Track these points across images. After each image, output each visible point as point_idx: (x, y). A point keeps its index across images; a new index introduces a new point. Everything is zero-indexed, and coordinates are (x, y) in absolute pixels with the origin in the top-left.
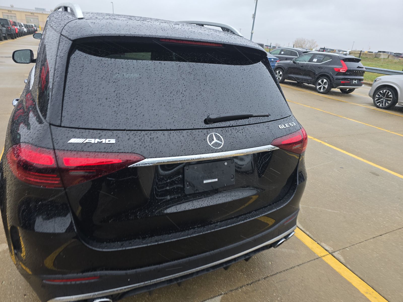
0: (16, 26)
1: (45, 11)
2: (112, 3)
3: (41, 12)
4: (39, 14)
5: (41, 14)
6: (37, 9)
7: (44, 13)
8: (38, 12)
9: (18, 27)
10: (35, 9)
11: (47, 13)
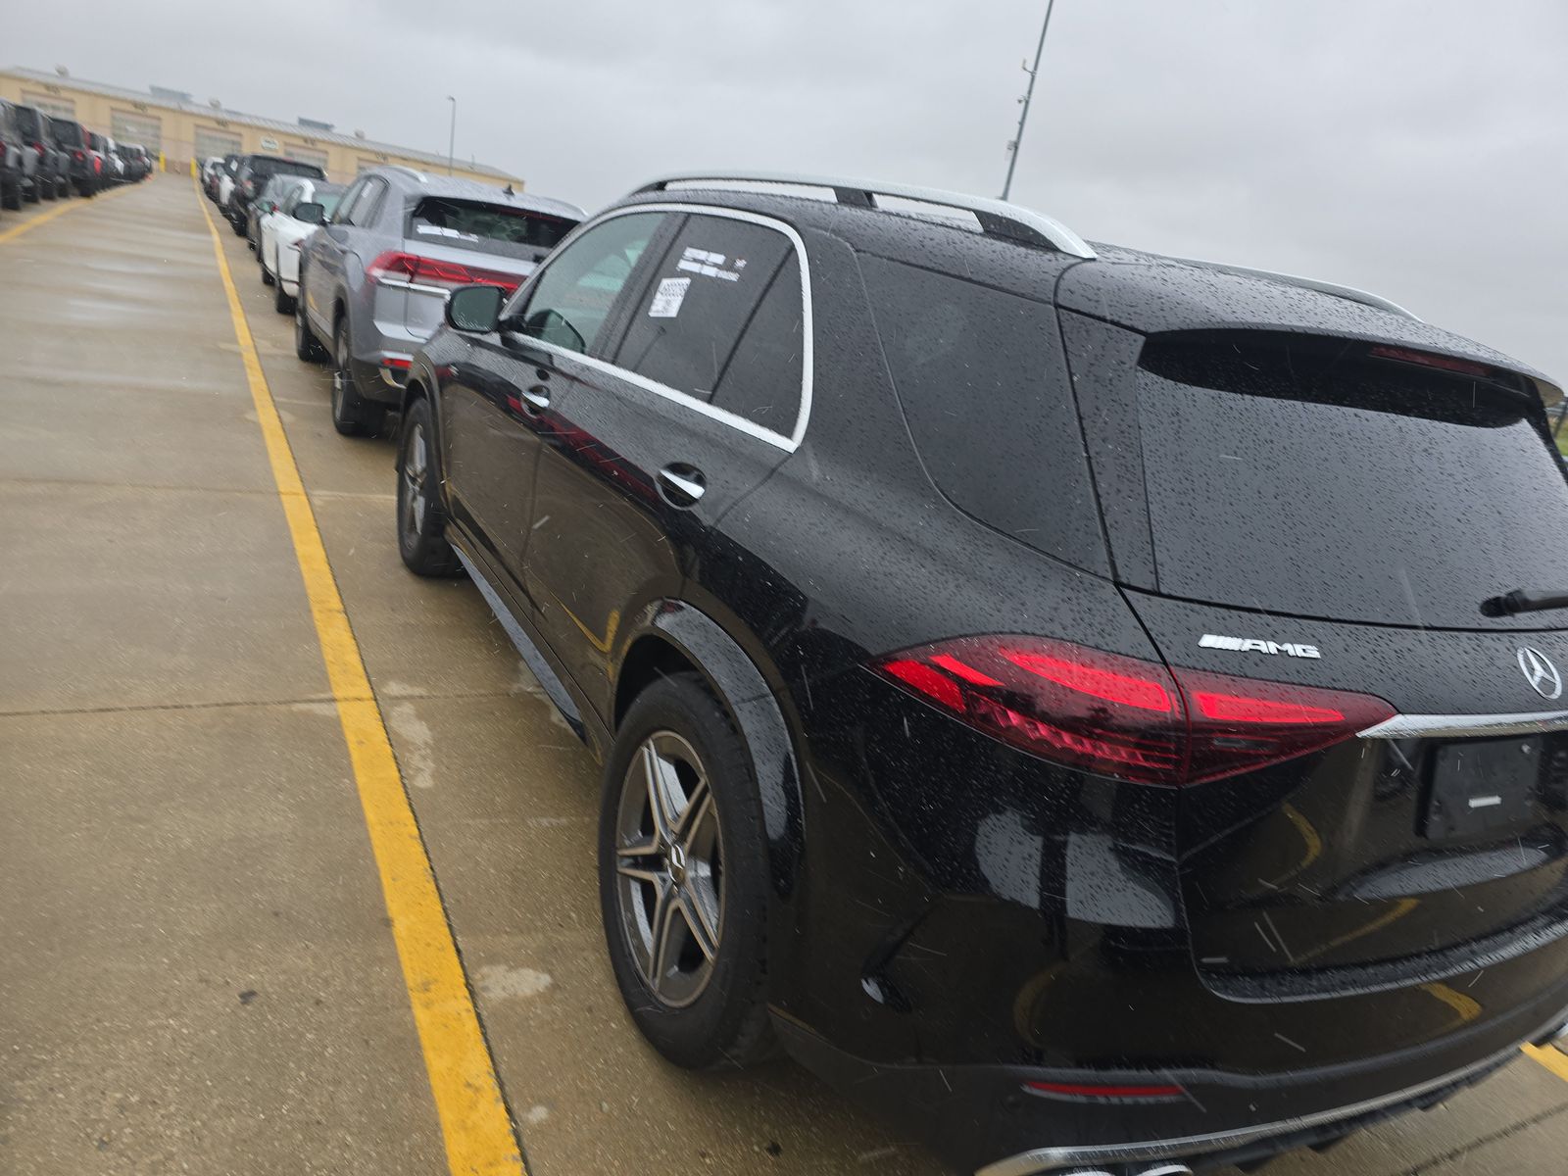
0: (95, 148)
1: (190, 103)
2: (453, 99)
3: (173, 105)
4: (167, 109)
5: (173, 111)
6: (157, 91)
7: (186, 108)
8: (164, 103)
9: (102, 155)
10: (149, 91)
11: (195, 110)
